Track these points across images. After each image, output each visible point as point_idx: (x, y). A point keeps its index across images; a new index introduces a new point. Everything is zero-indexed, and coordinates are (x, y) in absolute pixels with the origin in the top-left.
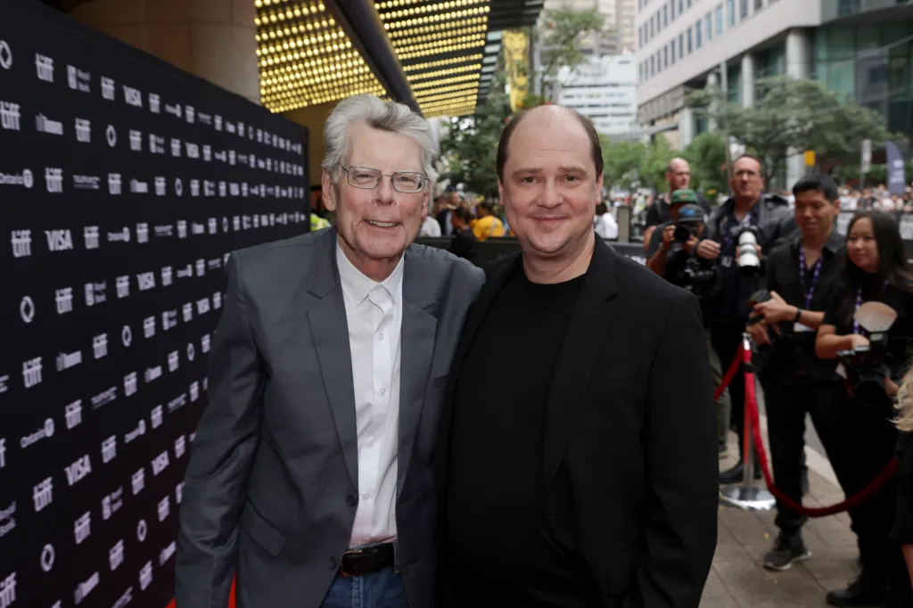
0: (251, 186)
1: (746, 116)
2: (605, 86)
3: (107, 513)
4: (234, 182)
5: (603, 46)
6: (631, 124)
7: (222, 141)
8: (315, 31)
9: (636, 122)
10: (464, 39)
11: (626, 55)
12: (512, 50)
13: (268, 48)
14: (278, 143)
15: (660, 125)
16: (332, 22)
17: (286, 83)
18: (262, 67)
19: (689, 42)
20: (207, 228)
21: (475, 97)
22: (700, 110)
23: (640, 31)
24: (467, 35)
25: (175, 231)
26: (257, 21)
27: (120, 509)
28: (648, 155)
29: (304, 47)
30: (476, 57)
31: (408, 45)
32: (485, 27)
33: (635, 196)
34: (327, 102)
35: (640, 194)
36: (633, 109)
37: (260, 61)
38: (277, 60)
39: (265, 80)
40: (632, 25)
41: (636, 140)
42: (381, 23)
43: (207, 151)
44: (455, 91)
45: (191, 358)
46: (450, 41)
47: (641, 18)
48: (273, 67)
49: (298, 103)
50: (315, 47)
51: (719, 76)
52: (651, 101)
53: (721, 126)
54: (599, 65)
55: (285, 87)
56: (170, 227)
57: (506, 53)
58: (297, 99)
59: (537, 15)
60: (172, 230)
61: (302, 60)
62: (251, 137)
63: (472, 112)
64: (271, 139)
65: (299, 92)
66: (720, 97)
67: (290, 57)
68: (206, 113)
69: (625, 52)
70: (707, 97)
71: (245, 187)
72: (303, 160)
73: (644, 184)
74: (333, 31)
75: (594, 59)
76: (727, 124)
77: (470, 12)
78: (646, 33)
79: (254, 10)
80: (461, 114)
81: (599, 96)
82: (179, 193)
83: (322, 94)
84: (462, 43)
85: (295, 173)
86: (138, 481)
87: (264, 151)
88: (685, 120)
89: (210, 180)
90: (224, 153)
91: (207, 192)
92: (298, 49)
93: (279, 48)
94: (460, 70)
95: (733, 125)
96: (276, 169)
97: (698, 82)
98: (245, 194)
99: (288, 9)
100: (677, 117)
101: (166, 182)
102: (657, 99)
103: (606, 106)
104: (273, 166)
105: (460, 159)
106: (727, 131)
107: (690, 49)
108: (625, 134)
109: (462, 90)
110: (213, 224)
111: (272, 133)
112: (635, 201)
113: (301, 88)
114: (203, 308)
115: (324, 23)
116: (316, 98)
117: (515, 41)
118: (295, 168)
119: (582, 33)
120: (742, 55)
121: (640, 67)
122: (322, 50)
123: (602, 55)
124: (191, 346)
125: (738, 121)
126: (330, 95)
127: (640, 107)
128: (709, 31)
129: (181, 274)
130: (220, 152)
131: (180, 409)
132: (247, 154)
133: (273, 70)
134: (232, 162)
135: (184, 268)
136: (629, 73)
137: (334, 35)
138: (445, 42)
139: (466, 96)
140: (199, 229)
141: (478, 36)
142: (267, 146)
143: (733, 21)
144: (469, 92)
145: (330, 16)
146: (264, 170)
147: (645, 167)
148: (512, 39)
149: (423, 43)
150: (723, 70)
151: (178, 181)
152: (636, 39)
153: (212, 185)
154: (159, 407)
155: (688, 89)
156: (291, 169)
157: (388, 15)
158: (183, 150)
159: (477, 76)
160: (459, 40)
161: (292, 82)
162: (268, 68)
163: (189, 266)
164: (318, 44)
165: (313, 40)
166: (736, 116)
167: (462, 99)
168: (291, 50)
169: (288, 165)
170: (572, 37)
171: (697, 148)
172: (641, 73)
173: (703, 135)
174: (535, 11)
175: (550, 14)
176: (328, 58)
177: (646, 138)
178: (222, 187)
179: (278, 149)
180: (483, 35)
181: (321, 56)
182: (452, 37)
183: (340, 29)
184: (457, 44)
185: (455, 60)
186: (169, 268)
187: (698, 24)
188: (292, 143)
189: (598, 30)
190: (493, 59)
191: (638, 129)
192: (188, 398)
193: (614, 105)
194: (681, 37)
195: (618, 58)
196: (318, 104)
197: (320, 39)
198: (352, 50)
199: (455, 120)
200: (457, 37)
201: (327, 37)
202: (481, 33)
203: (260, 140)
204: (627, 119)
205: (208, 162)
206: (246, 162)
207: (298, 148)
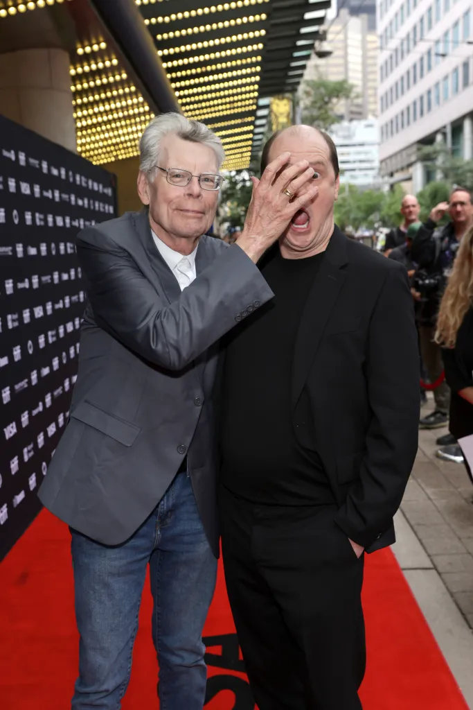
0: (72, 219)
1: (467, 168)
2: (354, 145)
3: (26, 458)
4: (59, 215)
5: (352, 113)
6: (374, 177)
7: (49, 182)
8: (119, 97)
9: (379, 174)
10: (239, 104)
11: (371, 119)
12: (278, 114)
13: (82, 111)
14: (93, 186)
15: (398, 176)
16: (133, 89)
17: (97, 142)
18: (77, 128)
19: (422, 107)
20: (39, 251)
21: (249, 154)
22: (429, 163)
23: (382, 99)
24: (242, 100)
25: (14, 251)
26: (73, 88)
27: (33, 457)
28: (388, 200)
29: (111, 110)
30: (250, 119)
31: (194, 110)
32: (256, 94)
33: (378, 234)
34: (130, 158)
35: (381, 233)
36: (376, 164)
37: (76, 123)
38: (89, 122)
39: (81, 139)
40: (375, 95)
41: (379, 189)
42: (172, 91)
43: (37, 189)
44: (233, 149)
45: (31, 352)
46: (228, 106)
47: (383, 88)
48: (86, 128)
49: (107, 159)
50: (120, 110)
51: (444, 134)
52: (390, 157)
53: (446, 176)
54: (349, 129)
55: (96, 145)
56: (10, 248)
57: (273, 117)
58: (107, 155)
59: (298, 83)
60: (12, 251)
61: (109, 122)
62: (71, 180)
63: (247, 167)
64: (87, 183)
65: (108, 149)
66: (445, 152)
67: (100, 119)
68: (35, 159)
69: (370, 117)
70: (436, 152)
71: (68, 220)
72: (113, 200)
73: (385, 224)
74: (134, 96)
75: (345, 123)
76: (451, 174)
77: (244, 81)
78: (387, 101)
79: (70, 78)
80: (238, 168)
81: (348, 154)
82: (16, 221)
83: (126, 151)
84: (238, 107)
85: (107, 211)
86: (41, 440)
87: (82, 192)
88: (418, 172)
89: (40, 213)
90: (50, 191)
91: (38, 222)
92: (106, 112)
93: (91, 111)
94: (237, 130)
95: (457, 175)
96: (92, 207)
97: (428, 140)
98: (68, 225)
99: (97, 78)
100: (411, 170)
101: (5, 212)
102: (395, 154)
103: (354, 162)
104: (89, 204)
105: (238, 206)
106: (450, 180)
107: (422, 113)
108: (369, 185)
109: (238, 148)
110: (43, 248)
111: (87, 177)
112: (377, 238)
113: (109, 146)
114: (39, 314)
115: (127, 90)
116: (121, 154)
117: (281, 107)
118: (107, 207)
119: (334, 100)
120: (463, 118)
121: (382, 128)
122: (126, 113)
123: (351, 120)
124: (30, 343)
125: (460, 171)
126: (133, 152)
127: (381, 162)
128: (438, 98)
129: (20, 286)
130: (47, 191)
131: (24, 390)
132: (69, 193)
133: (86, 130)
134: (57, 199)
135: (23, 281)
136: (373, 135)
137: (135, 101)
138: (224, 107)
139: (242, 153)
140: (33, 251)
141: (251, 102)
142: (84, 188)
143: (457, 90)
144: (245, 149)
145: (132, 84)
146: (83, 207)
147: (385, 211)
148: (278, 105)
149: (206, 107)
150: (449, 130)
151: (15, 212)
152: (378, 106)
153: (42, 217)
154: (8, 388)
155: (420, 146)
156: (104, 208)
157: (178, 84)
158: (18, 187)
159: (250, 136)
160: (236, 105)
161: (102, 140)
162: (82, 129)
163: (27, 280)
164: (122, 108)
165: (118, 105)
166: (458, 168)
167: (239, 156)
168: (100, 113)
169: (101, 205)
170: (326, 103)
171: (427, 194)
172: (382, 133)
173: (432, 184)
174: (296, 80)
175: (308, 83)
176: (130, 120)
177: (386, 188)
178: (50, 219)
179: (93, 190)
180: (255, 101)
181: (125, 118)
182: (230, 103)
183: (140, 95)
184: (234, 108)
185: (233, 122)
186: (11, 281)
187: (429, 92)
188: (104, 187)
189: (347, 97)
190: (263, 122)
191: (380, 180)
192: (30, 382)
193: (361, 161)
194: (415, 103)
195: (363, 123)
196: (123, 159)
197: (124, 103)
198: (149, 113)
199: (233, 173)
200: (234, 102)
201: (130, 102)
202: (252, 98)
203: (78, 183)
204: (371, 173)
205: (37, 198)
206: (68, 200)
207: (109, 191)
